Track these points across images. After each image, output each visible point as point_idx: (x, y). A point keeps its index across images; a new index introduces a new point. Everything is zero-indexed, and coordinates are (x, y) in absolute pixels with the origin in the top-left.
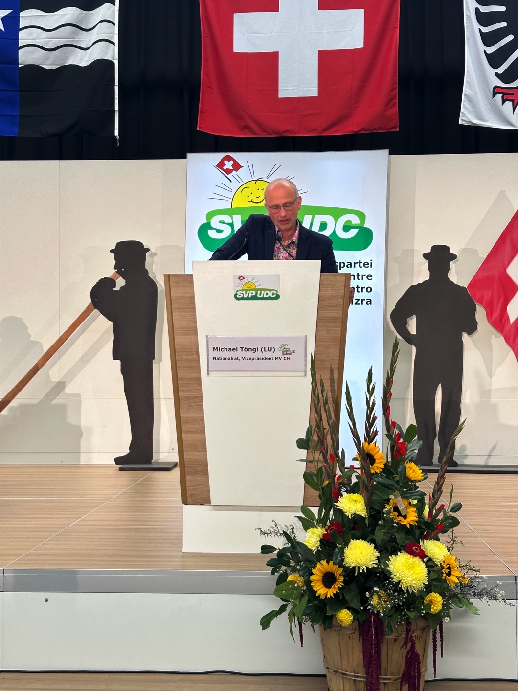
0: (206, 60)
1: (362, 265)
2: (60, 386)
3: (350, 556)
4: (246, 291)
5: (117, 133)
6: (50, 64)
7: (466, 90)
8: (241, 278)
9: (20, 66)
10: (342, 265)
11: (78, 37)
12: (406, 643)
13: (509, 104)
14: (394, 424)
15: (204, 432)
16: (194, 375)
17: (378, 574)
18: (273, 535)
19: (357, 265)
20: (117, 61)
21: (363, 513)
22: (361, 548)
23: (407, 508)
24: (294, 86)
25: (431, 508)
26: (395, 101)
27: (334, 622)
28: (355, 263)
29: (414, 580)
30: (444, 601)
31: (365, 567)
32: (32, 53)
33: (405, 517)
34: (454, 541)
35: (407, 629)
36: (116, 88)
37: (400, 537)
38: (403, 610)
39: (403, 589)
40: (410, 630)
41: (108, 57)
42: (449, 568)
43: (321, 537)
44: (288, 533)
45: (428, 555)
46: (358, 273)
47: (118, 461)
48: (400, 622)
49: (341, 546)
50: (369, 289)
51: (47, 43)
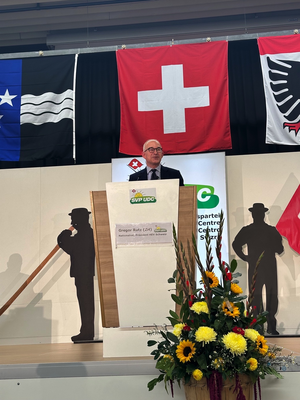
0: (123, 116)
1: (214, 216)
2: (40, 296)
3: (199, 335)
4: (137, 198)
5: (74, 157)
6: (38, 122)
7: (268, 125)
8: (134, 191)
9: (21, 124)
10: (202, 217)
11: (53, 108)
12: (236, 389)
13: (293, 132)
14: (224, 262)
16: (108, 249)
17: (217, 347)
18: (154, 334)
19: (211, 216)
20: (74, 119)
21: (207, 312)
22: (205, 330)
23: (233, 308)
24: (173, 127)
25: (248, 308)
26: (228, 133)
27: (193, 381)
28: (209, 215)
29: (238, 347)
30: (258, 363)
31: (208, 341)
32: (27, 117)
33: (232, 312)
35: (236, 379)
36: (74, 133)
37: (229, 324)
38: (233, 368)
39: (232, 353)
40: (238, 380)
41: (69, 117)
42: (260, 342)
43: (183, 328)
44: (163, 331)
45: (249, 336)
46: (212, 221)
47: (73, 339)
48: (232, 375)
49: (193, 329)
51: (36, 112)
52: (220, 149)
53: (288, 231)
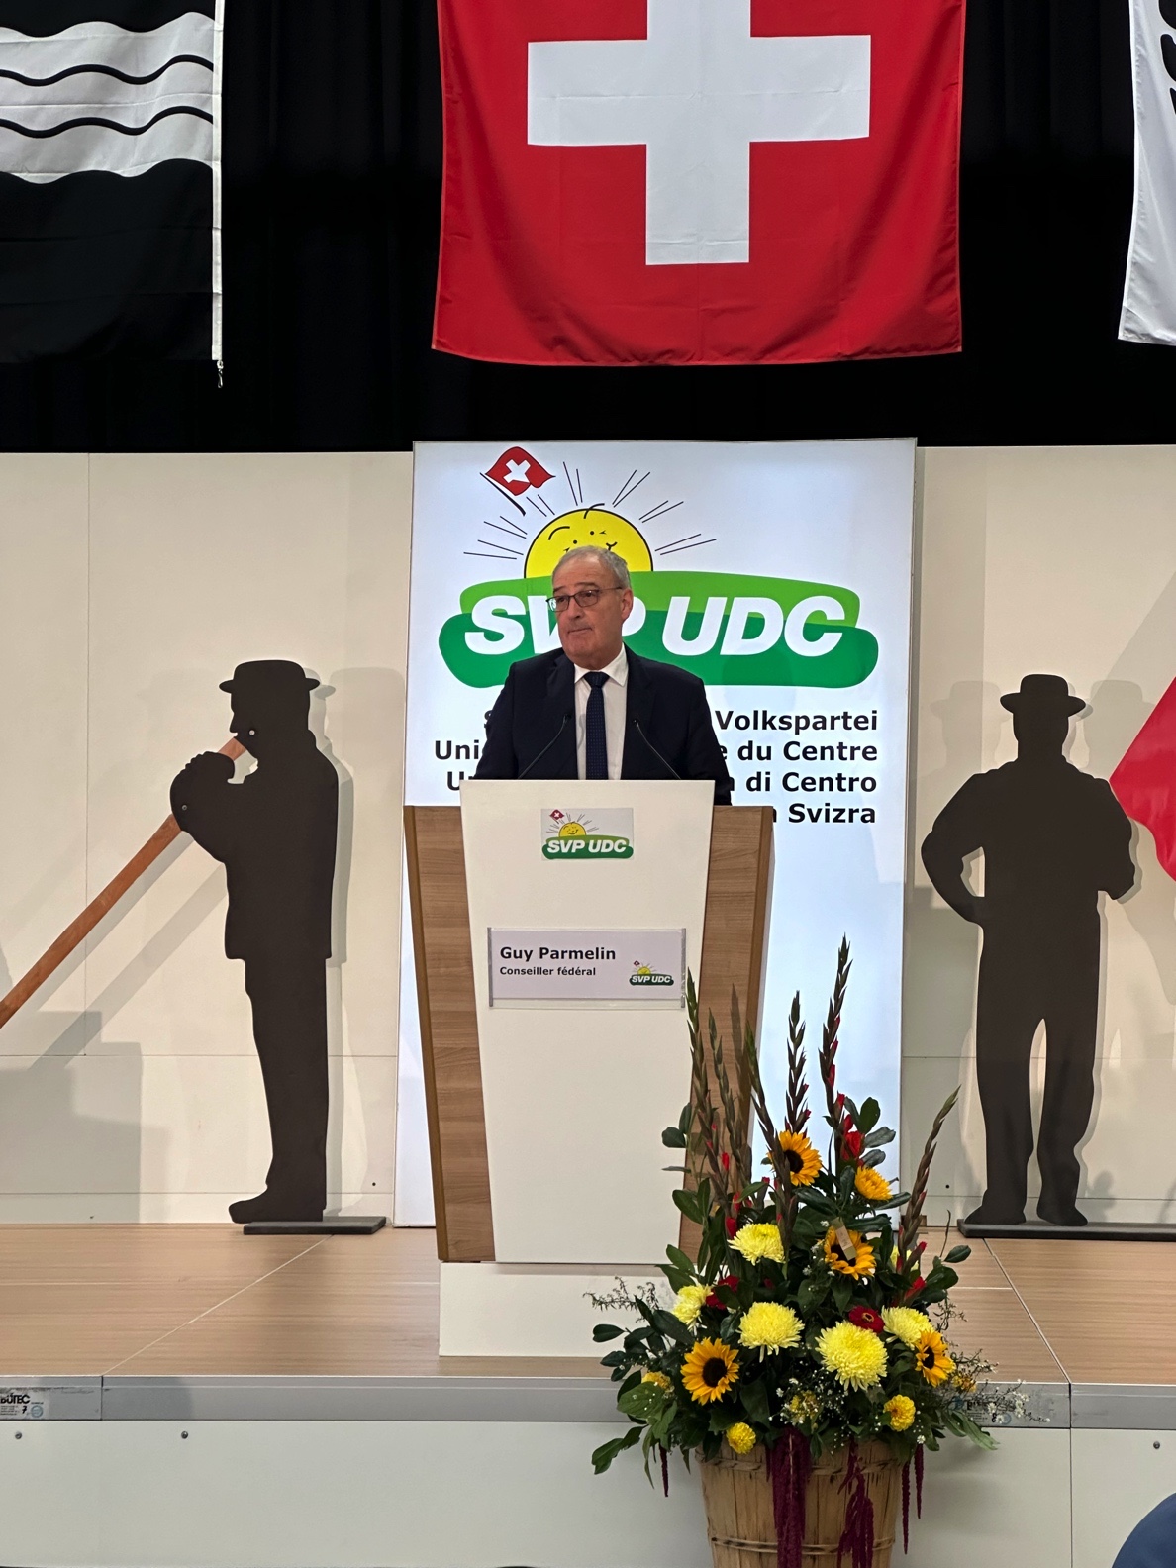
0: (456, 163)
1: (851, 723)
2: (88, 1024)
3: (751, 1329)
4: (566, 840)
5: (217, 353)
6: (38, 168)
7: (1135, 252)
8: (557, 815)
11: (114, 99)
12: (847, 1482)
14: (841, 1097)
15: (483, 1119)
16: (463, 1007)
17: (801, 1363)
18: (616, 1305)
19: (839, 723)
20: (219, 163)
21: (778, 1257)
22: (770, 1315)
23: (856, 1247)
24: (687, 235)
25: (903, 1246)
26: (949, 278)
27: (725, 1453)
28: (833, 719)
29: (860, 1367)
30: (917, 1410)
31: (776, 1347)
33: (853, 1263)
34: (949, 1312)
35: (850, 1455)
36: (217, 235)
37: (840, 1297)
38: (843, 1423)
39: (842, 1383)
40: (856, 1458)
41: (196, 155)
42: (929, 1351)
43: (704, 1301)
44: (645, 1300)
45: (895, 1331)
46: (841, 744)
47: (238, 1211)
48: (839, 1443)
49: (735, 1311)
50: (869, 784)
51: (32, 116)
52: (905, 352)
53: (1159, 799)
